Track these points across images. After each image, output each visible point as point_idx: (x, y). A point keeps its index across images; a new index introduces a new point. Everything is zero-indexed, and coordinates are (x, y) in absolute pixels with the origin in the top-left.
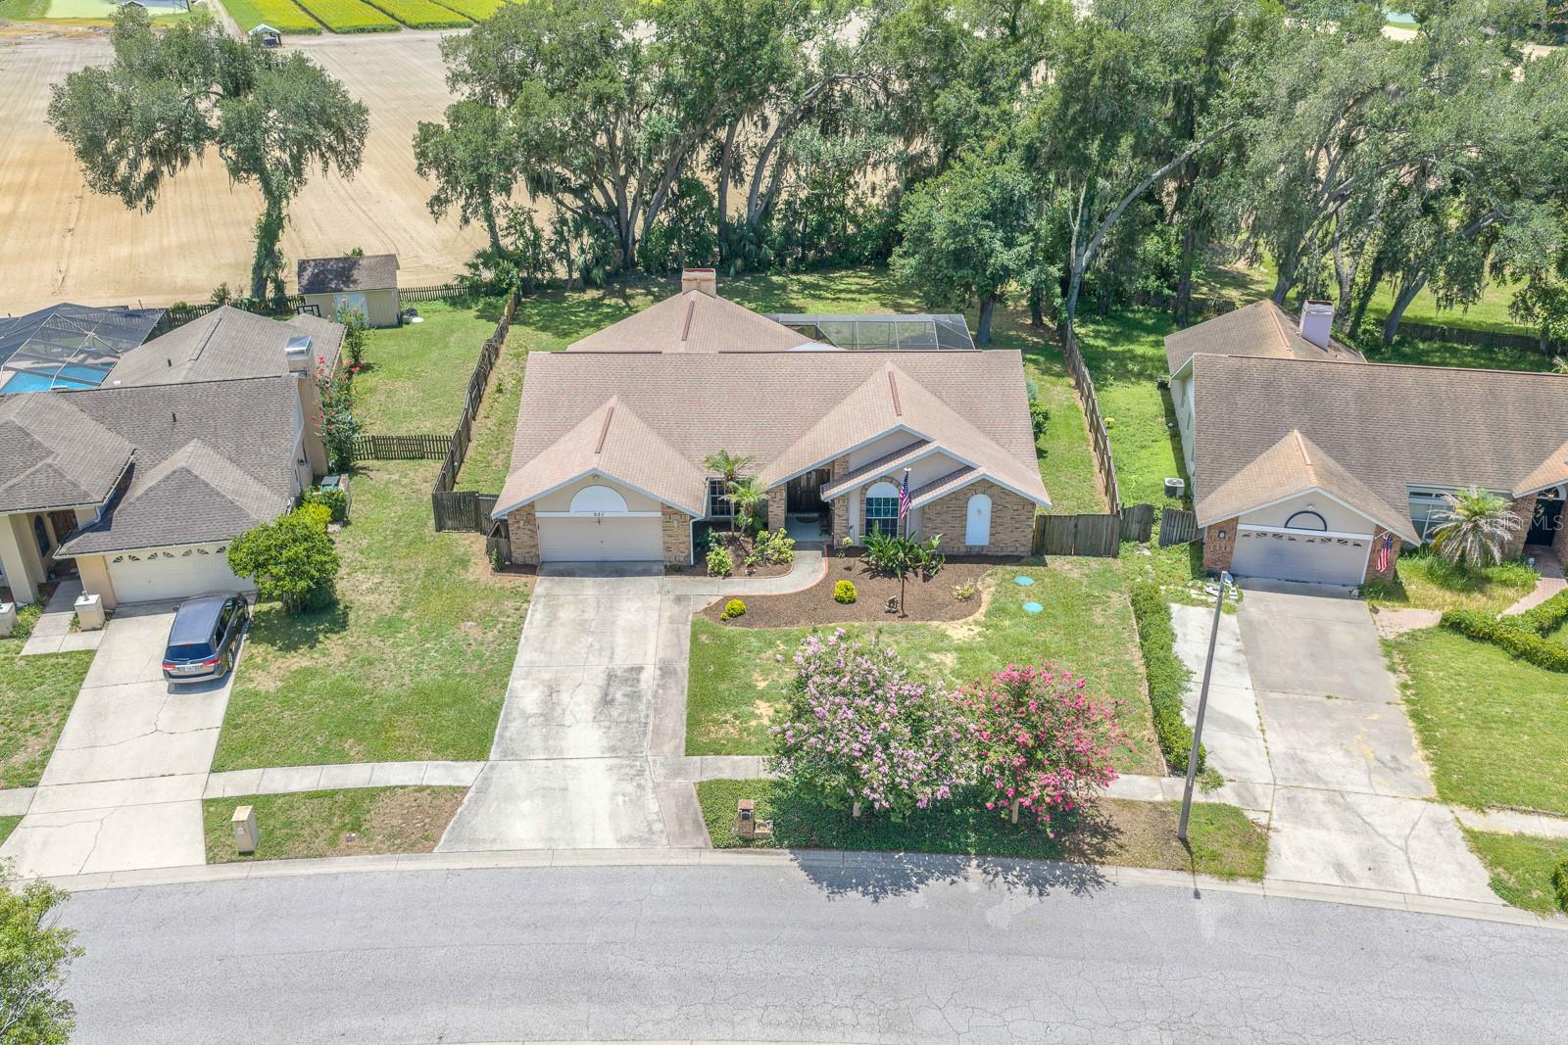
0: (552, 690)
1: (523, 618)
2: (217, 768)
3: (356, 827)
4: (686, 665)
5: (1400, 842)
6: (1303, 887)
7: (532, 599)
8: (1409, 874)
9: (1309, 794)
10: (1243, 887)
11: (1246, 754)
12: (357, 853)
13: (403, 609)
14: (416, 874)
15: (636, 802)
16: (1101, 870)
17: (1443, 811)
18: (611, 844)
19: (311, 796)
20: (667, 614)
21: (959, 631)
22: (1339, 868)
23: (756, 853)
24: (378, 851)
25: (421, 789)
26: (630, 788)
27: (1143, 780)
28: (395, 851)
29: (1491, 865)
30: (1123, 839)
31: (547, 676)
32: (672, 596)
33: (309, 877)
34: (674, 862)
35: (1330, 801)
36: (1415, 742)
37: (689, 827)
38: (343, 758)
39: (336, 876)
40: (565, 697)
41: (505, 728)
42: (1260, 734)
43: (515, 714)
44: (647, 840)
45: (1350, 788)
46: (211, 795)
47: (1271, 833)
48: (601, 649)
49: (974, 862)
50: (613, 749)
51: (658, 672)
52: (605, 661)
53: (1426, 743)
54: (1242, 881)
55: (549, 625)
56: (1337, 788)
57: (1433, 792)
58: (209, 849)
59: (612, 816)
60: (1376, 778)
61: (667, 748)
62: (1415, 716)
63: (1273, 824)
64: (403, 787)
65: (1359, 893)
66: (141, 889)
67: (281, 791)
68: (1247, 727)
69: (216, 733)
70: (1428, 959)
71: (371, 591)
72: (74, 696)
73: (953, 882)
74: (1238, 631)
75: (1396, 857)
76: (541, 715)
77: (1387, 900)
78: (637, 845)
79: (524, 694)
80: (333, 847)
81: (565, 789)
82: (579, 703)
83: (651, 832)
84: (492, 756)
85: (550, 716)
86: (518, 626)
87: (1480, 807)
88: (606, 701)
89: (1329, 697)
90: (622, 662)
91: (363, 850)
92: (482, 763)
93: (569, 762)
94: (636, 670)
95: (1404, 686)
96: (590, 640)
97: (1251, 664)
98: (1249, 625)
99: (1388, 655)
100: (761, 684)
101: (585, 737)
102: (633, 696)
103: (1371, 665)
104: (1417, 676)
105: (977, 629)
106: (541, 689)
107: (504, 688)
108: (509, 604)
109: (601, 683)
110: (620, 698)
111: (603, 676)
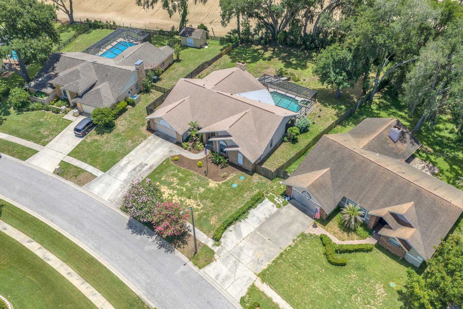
0: (129, 163)
1: (140, 143)
2: (69, 155)
3: (76, 176)
4: (155, 168)
5: (236, 278)
6: (206, 275)
7: (146, 139)
8: (228, 285)
9: (233, 258)
10: (196, 269)
11: (233, 242)
12: (72, 182)
13: (123, 132)
14: (76, 190)
15: (118, 193)
16: (176, 250)
17: (254, 277)
18: (106, 200)
19: (76, 167)
20: (165, 154)
21: (212, 184)
22: (218, 276)
23: (125, 214)
24: (75, 183)
25: (91, 174)
26: (120, 190)
27: (205, 236)
28: (77, 184)
29: (248, 293)
30: (186, 246)
31: (131, 159)
32: (170, 150)
33: (63, 182)
34: (112, 208)
35: (235, 262)
36: (273, 260)
37: (120, 203)
38: (86, 162)
39: (66, 184)
40: (130, 165)
41: (114, 167)
42: (242, 239)
43: (118, 165)
44: (112, 202)
45: (242, 261)
46: (64, 160)
47: (214, 261)
48: (146, 157)
49: (156, 236)
50: (125, 180)
51: (149, 167)
52: (144, 160)
53: (273, 262)
54: (197, 267)
55: (143, 147)
56: (240, 260)
57: (258, 273)
58: (55, 170)
59: (112, 195)
60: (252, 263)
62: (282, 254)
63: (217, 260)
64: (89, 172)
65: (215, 283)
66: (42, 173)
67: (72, 164)
68: (241, 237)
69: (75, 147)
70: (208, 302)
71: (122, 126)
72: (63, 130)
73: (149, 237)
74: (273, 213)
75: (232, 280)
76: (122, 167)
77: (218, 288)
78: (110, 202)
79: (124, 161)
80: (70, 179)
81: (110, 185)
82: (130, 167)
83: (114, 201)
84: (107, 172)
85: (122, 169)
86: (138, 144)
87: (263, 281)
88: (134, 170)
89: (269, 239)
90: (145, 162)
92: (104, 173)
93: (116, 180)
94: (146, 165)
95: (290, 246)
96: (146, 154)
97: (264, 223)
98: (277, 213)
99: (298, 237)
100: (163, 179)
101: (124, 176)
102: (140, 170)
103: (291, 237)
104: (296, 245)
105: (216, 185)
106: (128, 161)
107: (122, 158)
108: (141, 139)
109: (138, 165)
110: (137, 170)
111: (140, 163)
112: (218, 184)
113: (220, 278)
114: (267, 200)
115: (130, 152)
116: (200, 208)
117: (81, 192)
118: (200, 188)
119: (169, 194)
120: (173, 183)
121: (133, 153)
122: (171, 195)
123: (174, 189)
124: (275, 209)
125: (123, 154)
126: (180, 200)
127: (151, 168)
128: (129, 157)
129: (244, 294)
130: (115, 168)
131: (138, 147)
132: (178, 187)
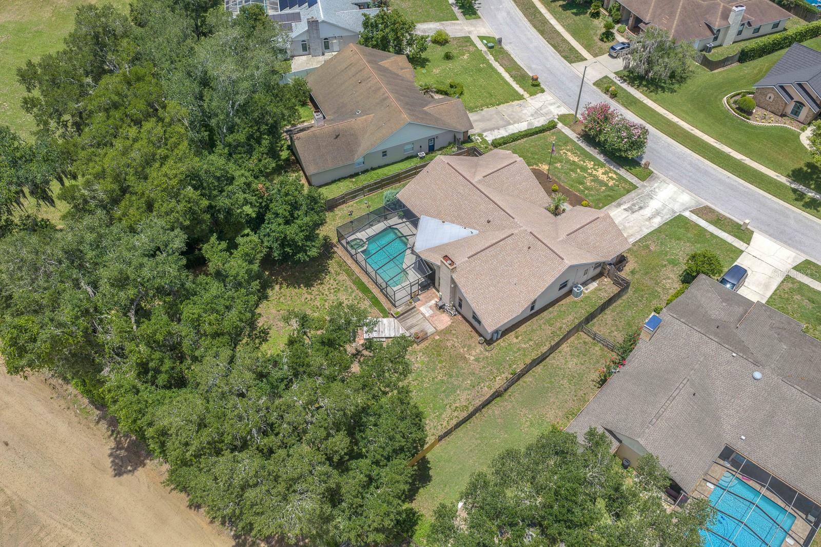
0: (650, 219)
1: (636, 242)
2: (742, 252)
3: (719, 219)
4: (613, 203)
13: (665, 266)
14: (713, 204)
15: (659, 188)
17: (528, 99)
24: (718, 212)
25: (700, 217)
26: (657, 190)
28: (714, 210)
31: (647, 223)
38: (712, 234)
50: (651, 198)
51: (622, 206)
52: (629, 217)
55: (632, 235)
58: (753, 234)
59: (666, 188)
61: (640, 191)
62: (498, 105)
63: (556, 115)
64: (703, 219)
66: (770, 235)
67: (730, 236)
71: (669, 278)
72: (771, 297)
78: (667, 182)
79: (657, 222)
80: (726, 218)
81: (670, 198)
82: (647, 212)
84: (678, 214)
85: (657, 213)
86: (640, 241)
88: (641, 208)
89: (504, 116)
90: (626, 214)
91: (720, 214)
92: (683, 214)
94: (625, 209)
95: (488, 107)
96: (627, 225)
97: (502, 127)
98: (485, 130)
99: (477, 111)
100: (604, 188)
101: (654, 205)
102: (634, 205)
103: (483, 113)
104: (482, 106)
105: (540, 165)
106: (652, 221)
107: (660, 227)
108: (635, 248)
109: (637, 212)
110: (637, 207)
111: (635, 213)
112: (538, 166)
113: (556, 105)
114: (490, 142)
115: (650, 233)
116: (564, 151)
117: (705, 199)
118: (560, 167)
119: (598, 171)
120: (592, 181)
121: (646, 231)
122: (595, 170)
123: (591, 175)
124: (485, 134)
125: (660, 233)
126: (584, 162)
127: (619, 205)
128: (651, 227)
129: (540, 94)
130: (668, 217)
131: (638, 237)
132: (586, 175)
